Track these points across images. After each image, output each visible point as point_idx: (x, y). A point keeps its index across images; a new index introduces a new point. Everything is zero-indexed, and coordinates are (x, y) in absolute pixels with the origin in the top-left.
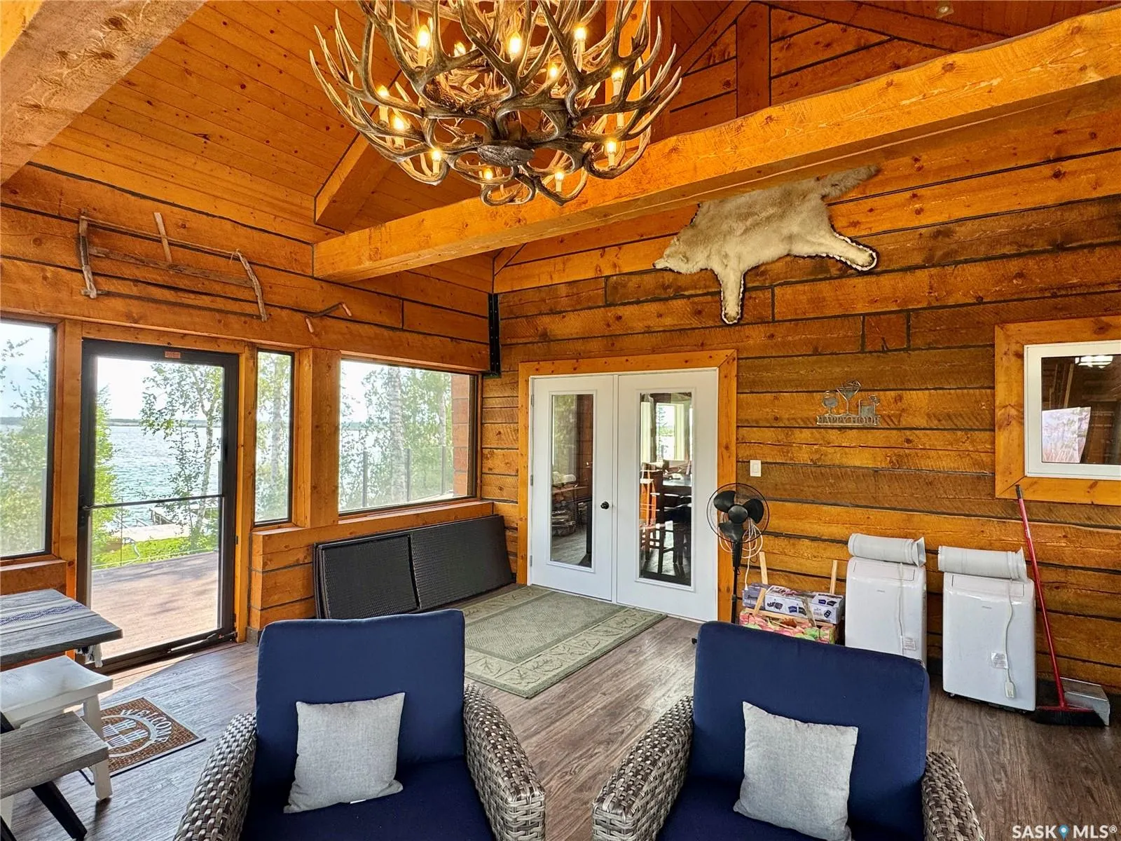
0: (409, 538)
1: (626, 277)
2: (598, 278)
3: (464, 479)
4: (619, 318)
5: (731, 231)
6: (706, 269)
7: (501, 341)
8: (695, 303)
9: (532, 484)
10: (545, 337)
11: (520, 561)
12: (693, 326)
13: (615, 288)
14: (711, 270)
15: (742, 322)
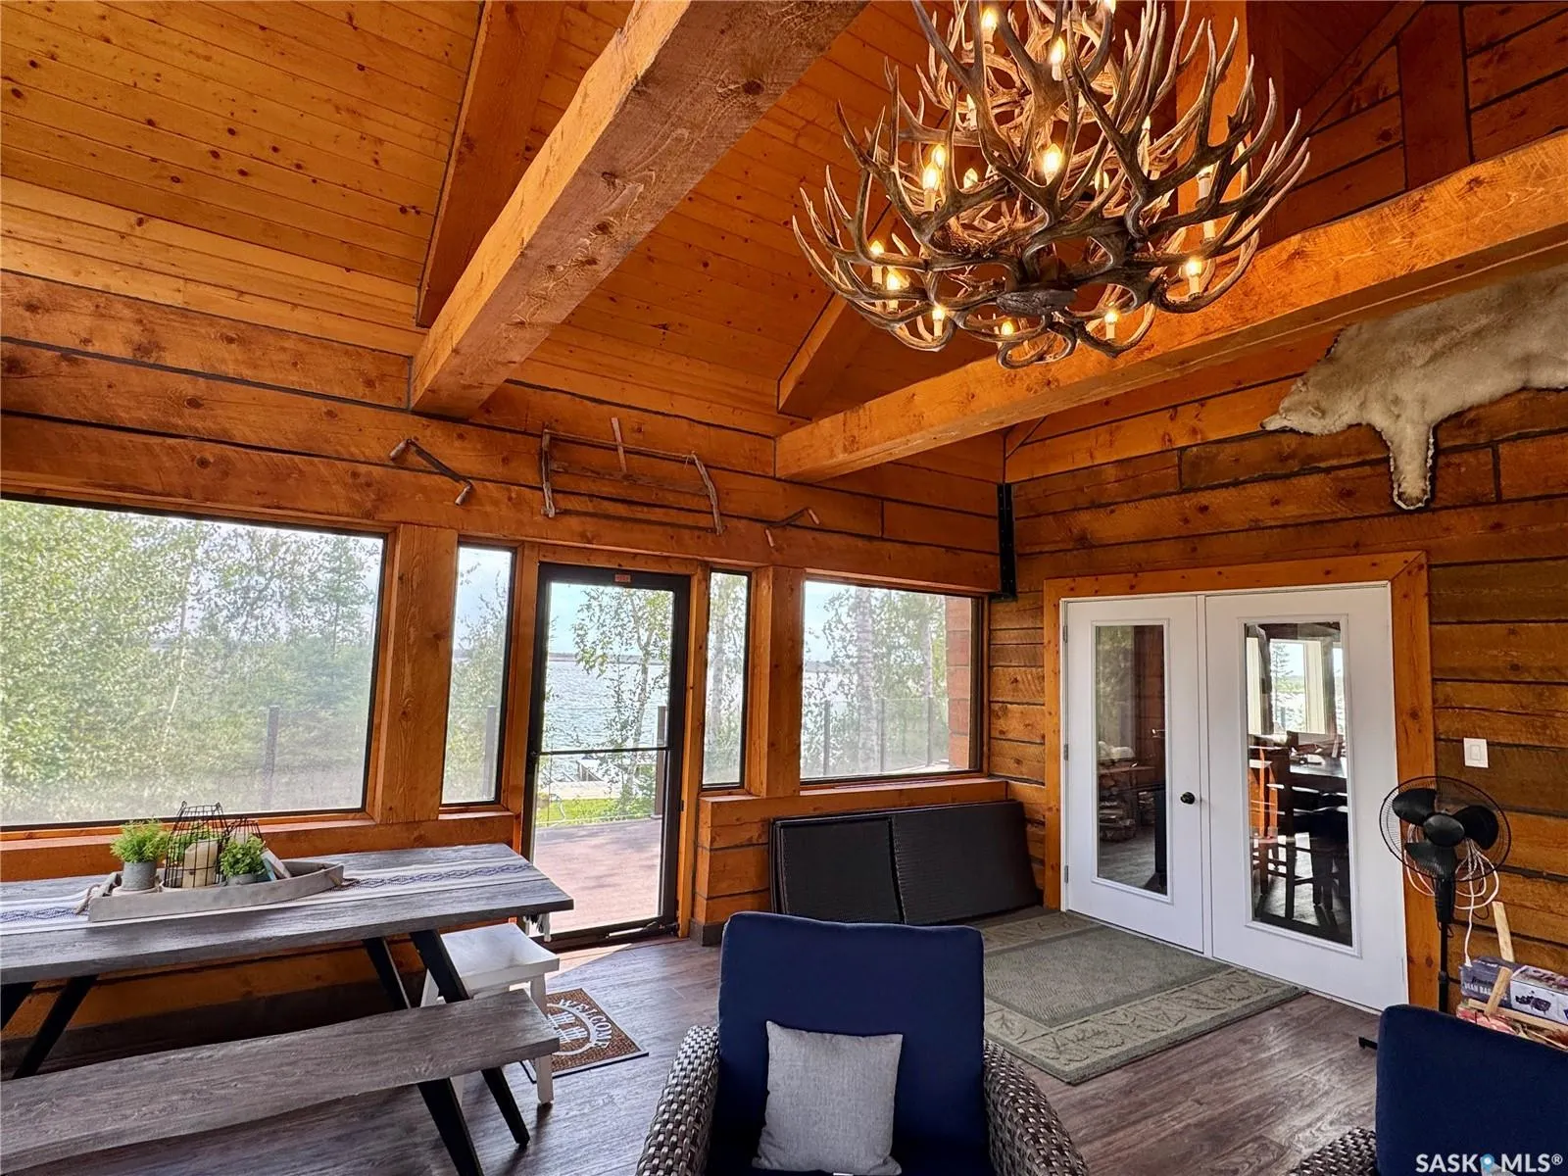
0: (890, 823)
1: (1214, 449)
2: (1168, 451)
3: (965, 742)
4: (1204, 509)
5: (1405, 361)
6: (1359, 425)
7: (1018, 549)
8: (1342, 480)
9: (1067, 758)
10: (1083, 542)
11: (1049, 873)
12: (1339, 516)
13: (1195, 464)
14: (1369, 425)
15: (1432, 505)
